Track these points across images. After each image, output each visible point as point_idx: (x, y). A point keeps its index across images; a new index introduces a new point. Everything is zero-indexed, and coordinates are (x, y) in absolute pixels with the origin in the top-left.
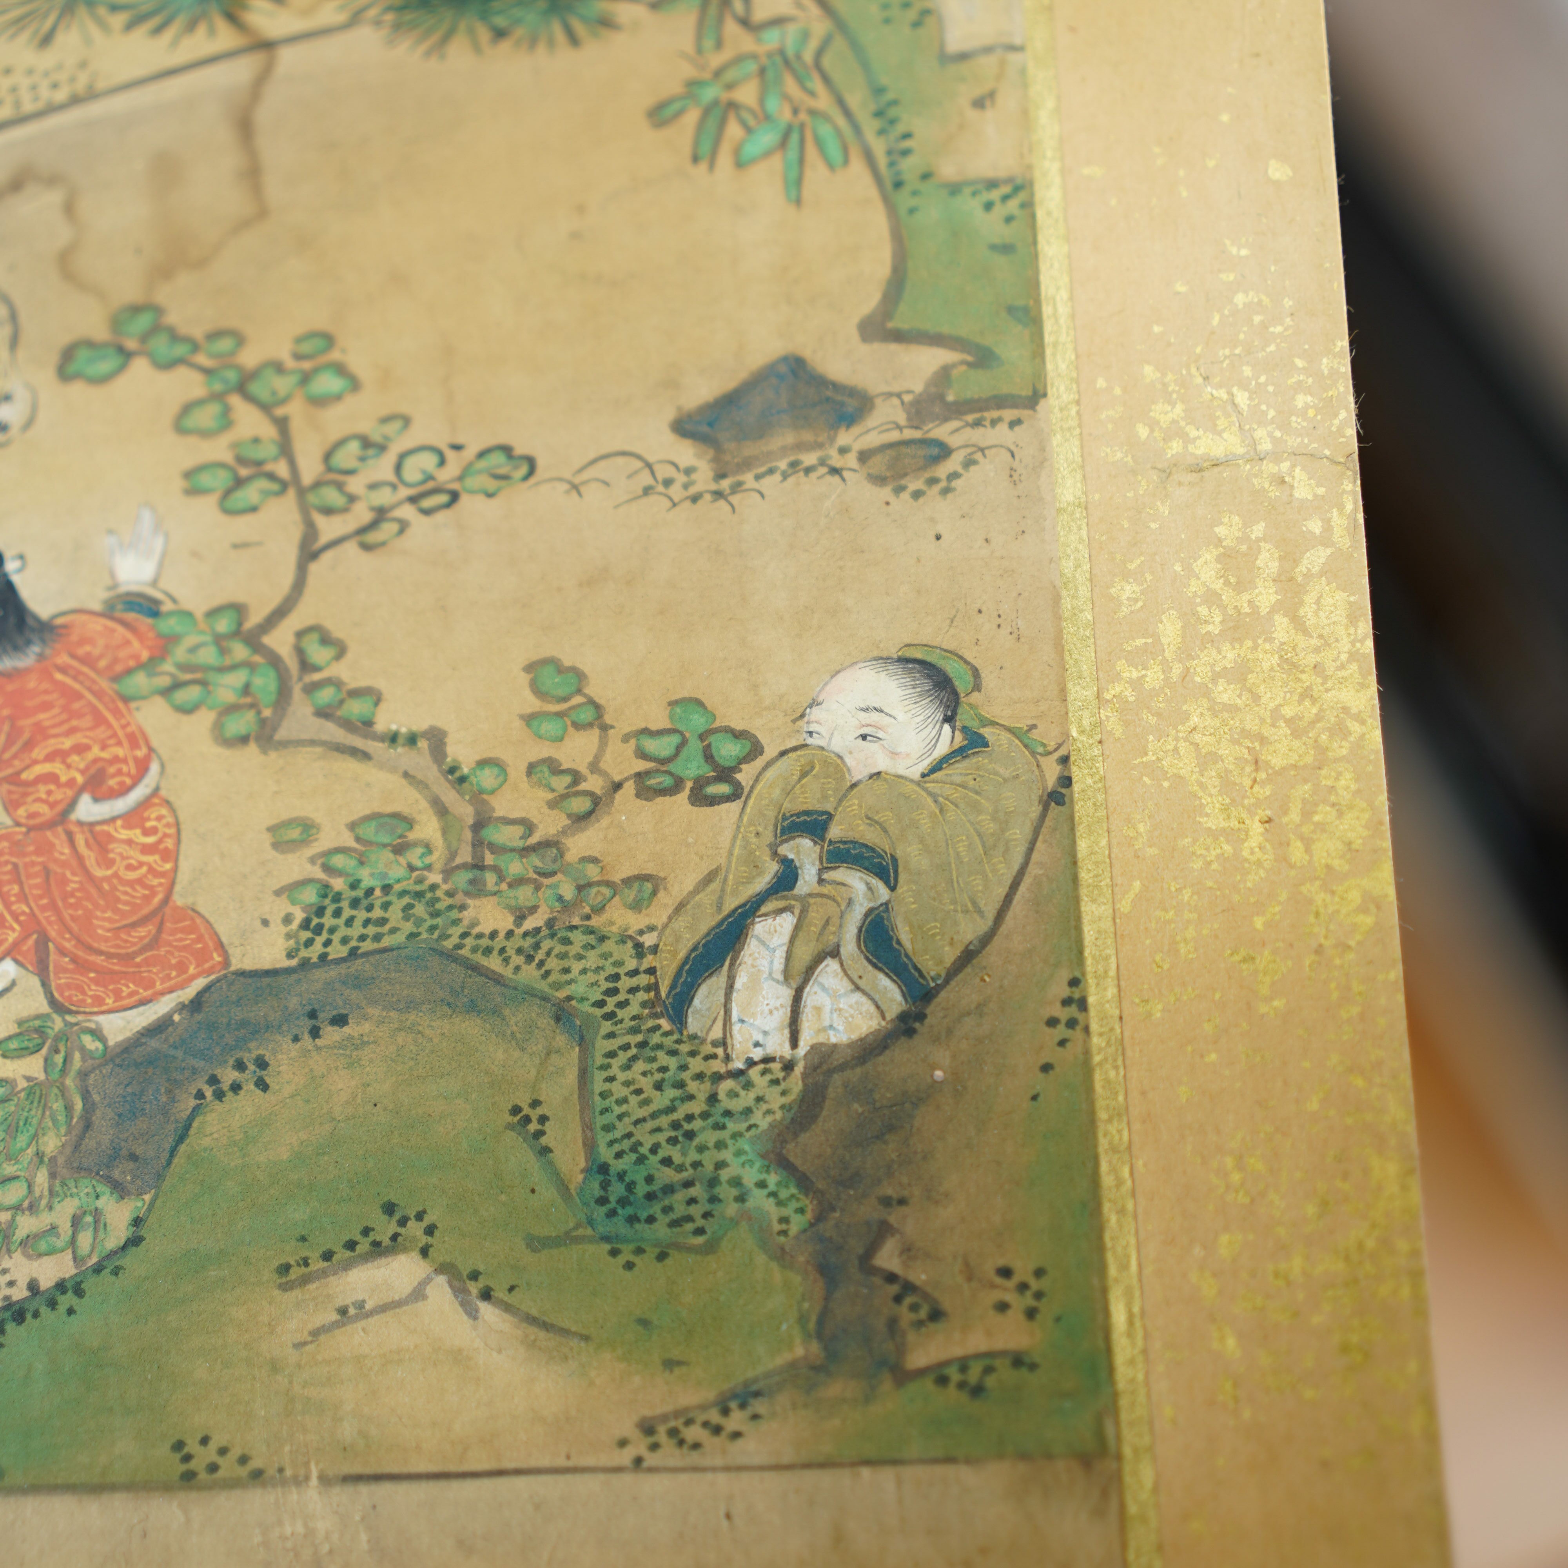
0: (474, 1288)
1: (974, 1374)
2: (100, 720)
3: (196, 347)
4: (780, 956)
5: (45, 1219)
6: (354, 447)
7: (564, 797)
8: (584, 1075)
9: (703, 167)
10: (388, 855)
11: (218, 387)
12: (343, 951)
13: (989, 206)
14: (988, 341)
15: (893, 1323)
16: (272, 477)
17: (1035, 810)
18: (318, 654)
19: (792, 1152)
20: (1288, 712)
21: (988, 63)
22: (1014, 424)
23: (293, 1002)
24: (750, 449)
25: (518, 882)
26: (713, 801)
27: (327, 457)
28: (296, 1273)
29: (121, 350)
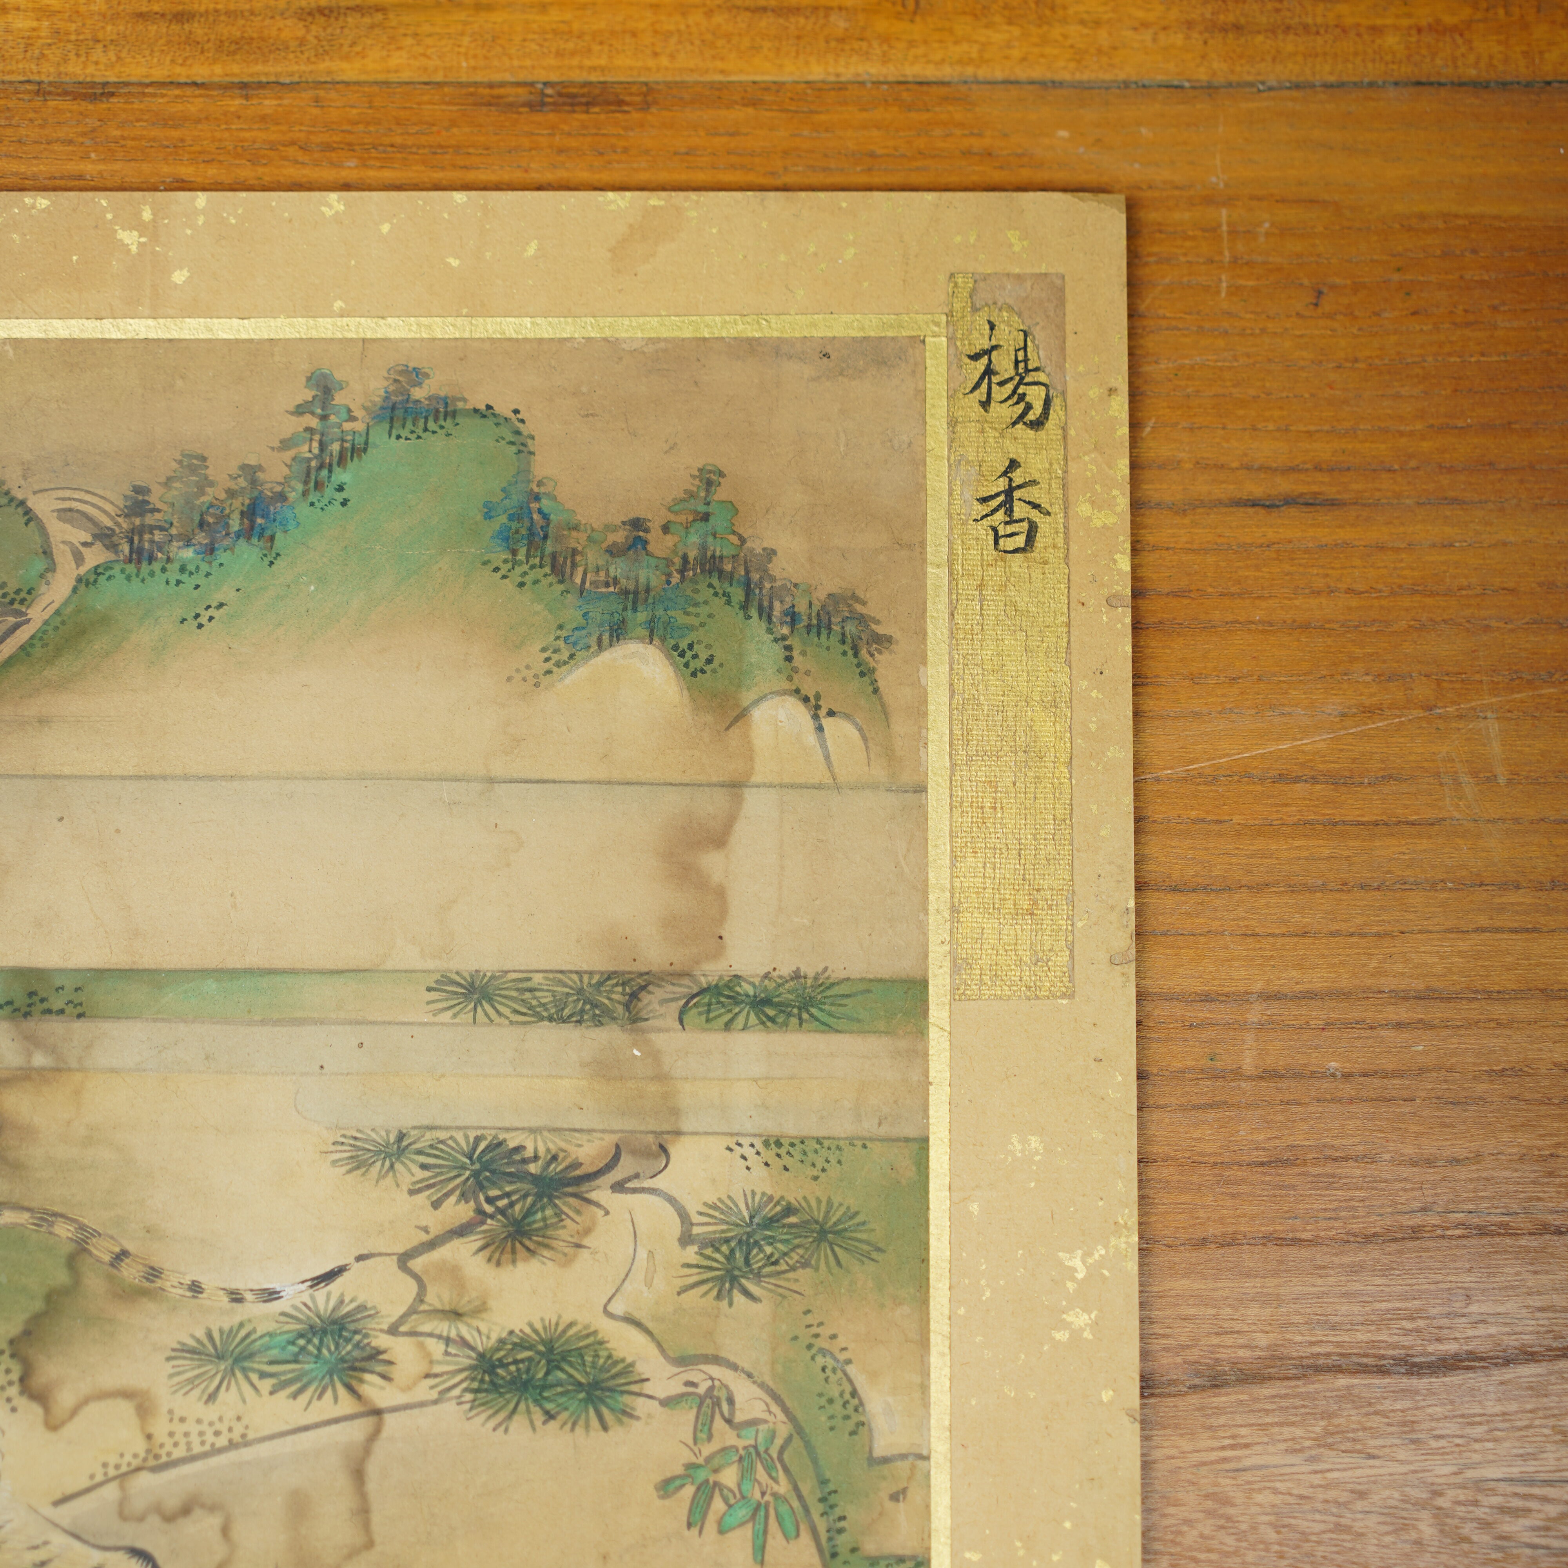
9: (695, 1531)
21: (903, 1467)
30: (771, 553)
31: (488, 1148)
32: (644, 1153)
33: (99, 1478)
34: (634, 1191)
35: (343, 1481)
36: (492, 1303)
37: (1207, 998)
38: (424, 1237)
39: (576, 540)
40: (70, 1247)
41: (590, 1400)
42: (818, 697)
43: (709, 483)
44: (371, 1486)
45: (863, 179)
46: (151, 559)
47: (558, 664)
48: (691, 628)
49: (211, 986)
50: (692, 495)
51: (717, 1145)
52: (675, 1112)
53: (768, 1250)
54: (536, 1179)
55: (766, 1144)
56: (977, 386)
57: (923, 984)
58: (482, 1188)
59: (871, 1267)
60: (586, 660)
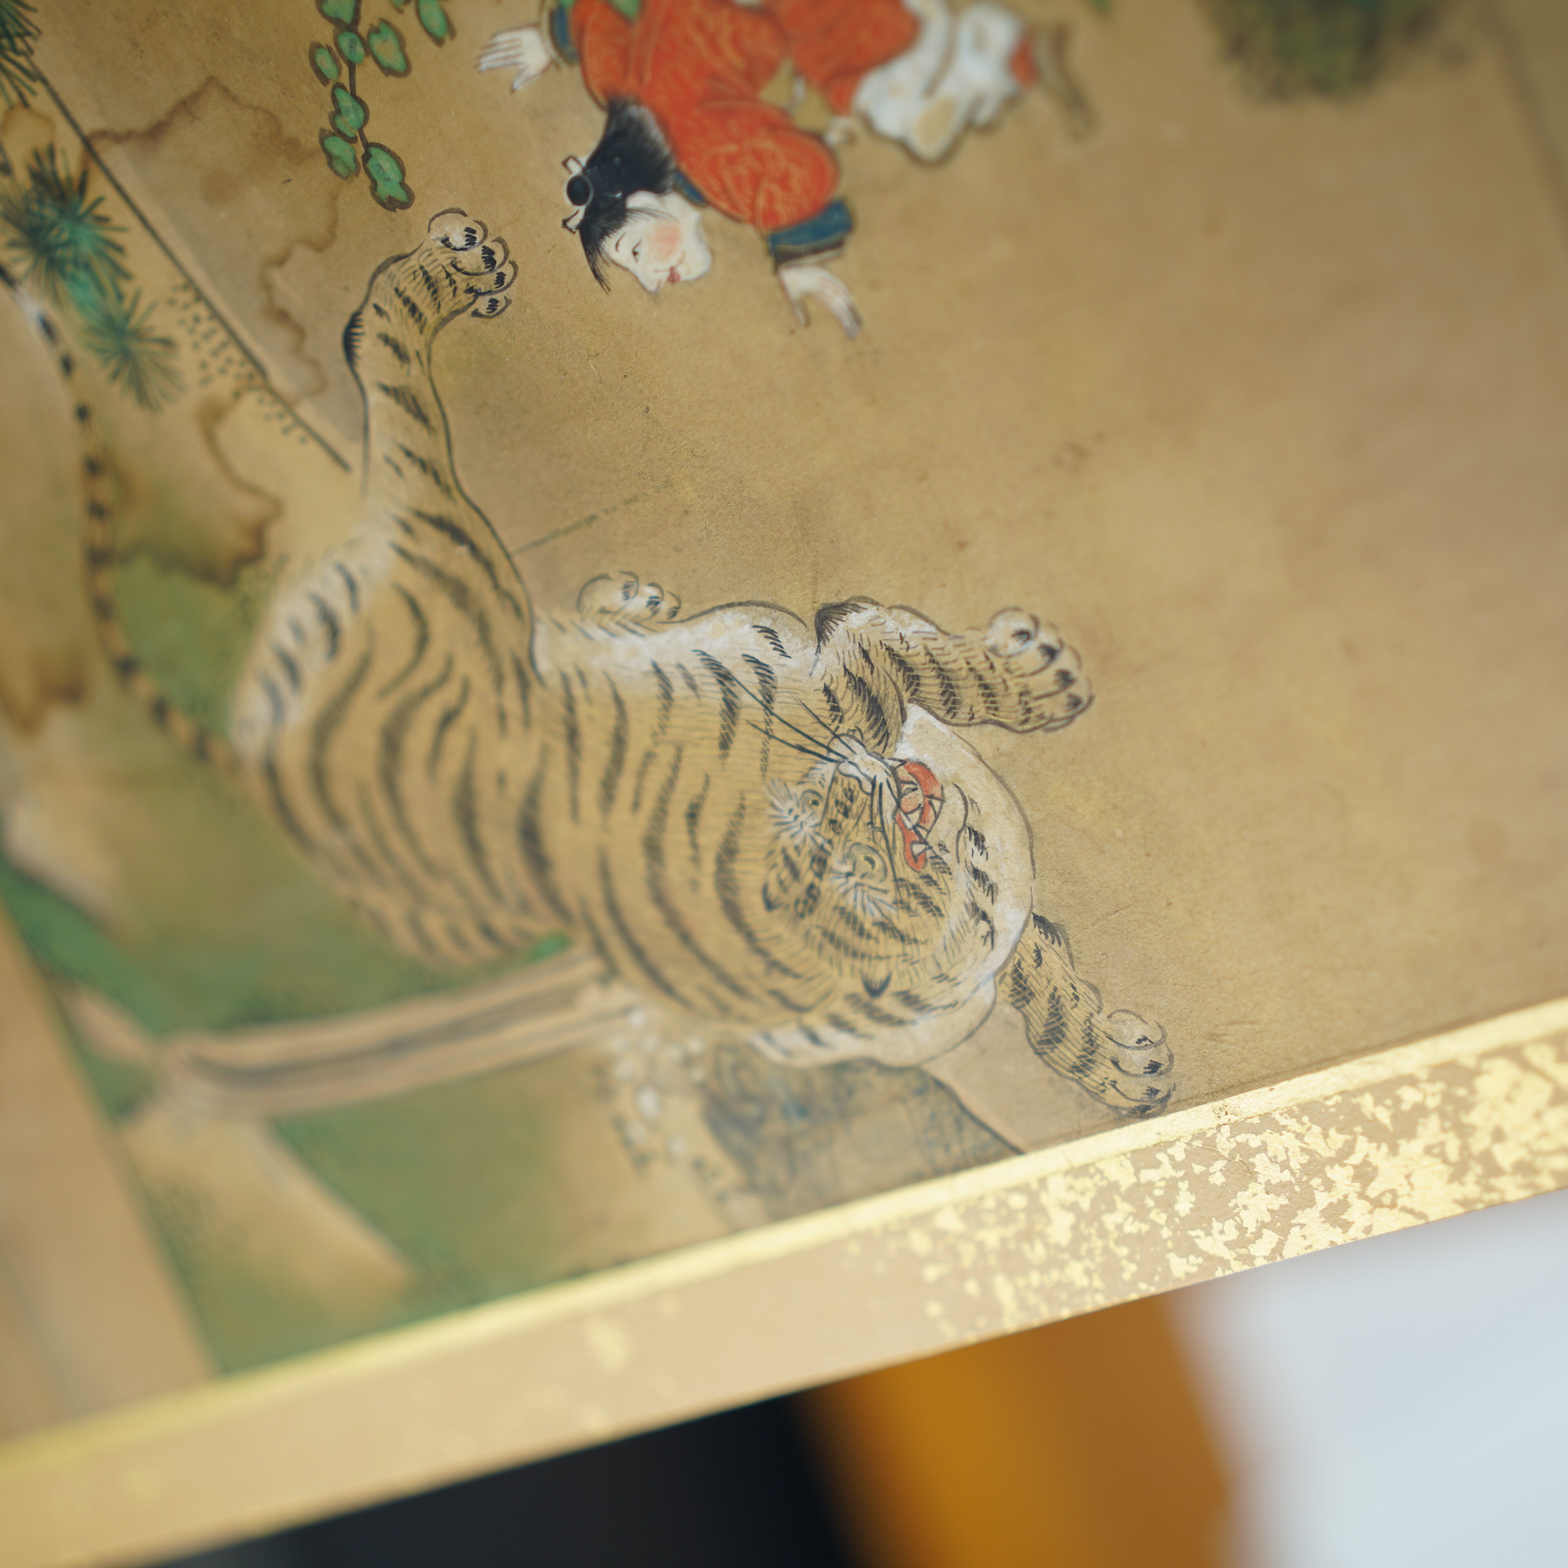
3: (338, 86)
11: (360, 50)
29: (367, 156)
33: (300, 432)
35: (169, 148)
44: (159, 111)
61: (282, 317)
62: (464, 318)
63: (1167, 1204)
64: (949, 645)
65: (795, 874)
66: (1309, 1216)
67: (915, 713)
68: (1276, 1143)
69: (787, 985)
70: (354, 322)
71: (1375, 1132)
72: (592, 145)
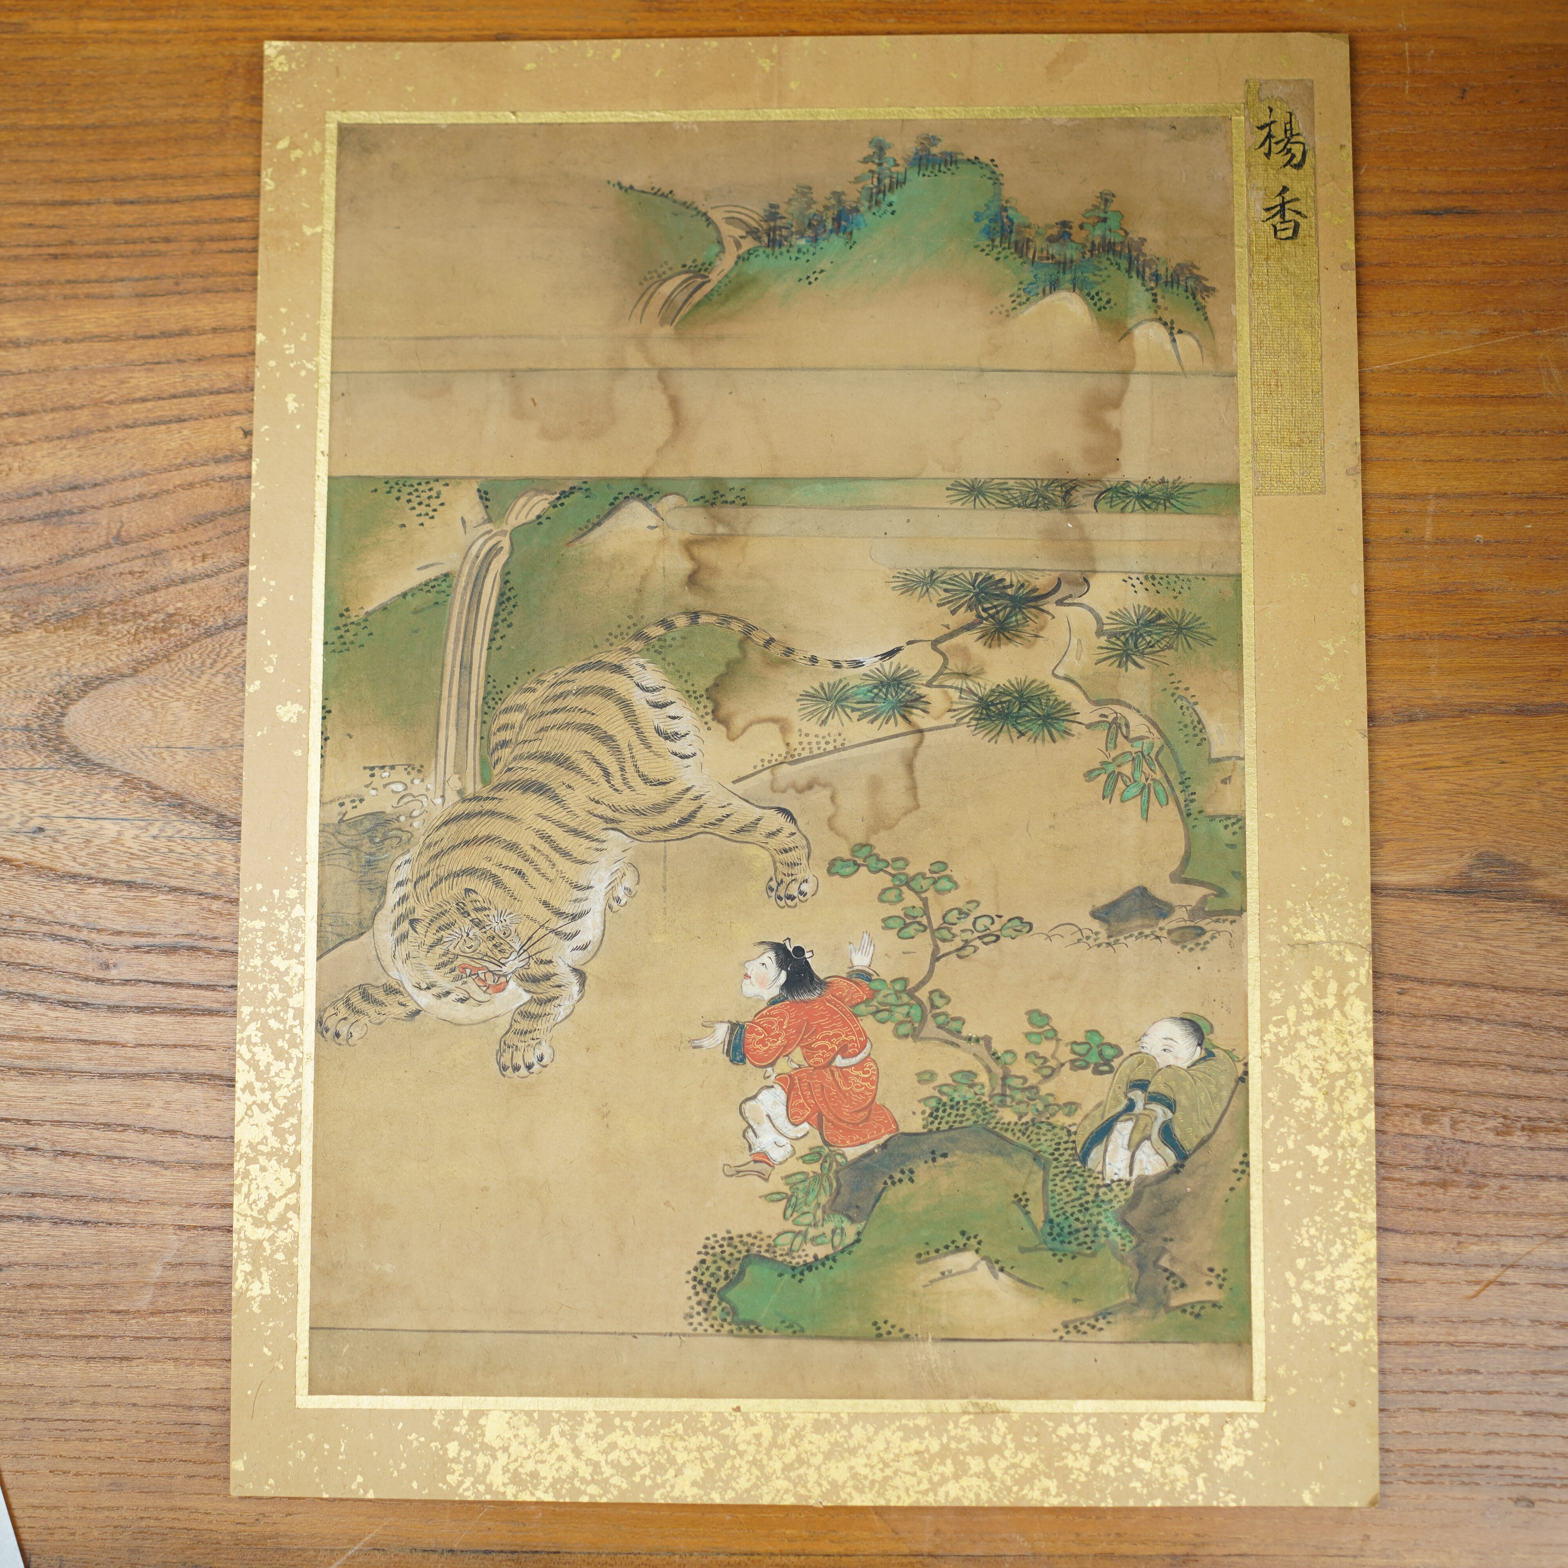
0: (997, 1267)
1: (1197, 1309)
2: (845, 1024)
3: (888, 865)
4: (1127, 1138)
5: (820, 1230)
6: (956, 912)
7: (1041, 1068)
8: (1045, 1183)
9: (1107, 800)
10: (966, 1088)
11: (897, 882)
12: (947, 1127)
13: (1226, 827)
14: (1223, 886)
15: (1165, 1289)
16: (920, 923)
17: (1233, 1084)
18: (938, 1001)
19: (1129, 1218)
20: (1337, 1050)
21: (1229, 764)
22: (1232, 922)
23: (925, 1147)
24: (1122, 926)
25: (1020, 1102)
26: (1102, 1073)
27: (944, 917)
28: (924, 1257)
29: (855, 863)
30: (1143, 240)
31: (984, 580)
32: (1074, 583)
33: (759, 768)
34: (1069, 605)
35: (901, 770)
36: (986, 669)
37: (1403, 497)
38: (947, 631)
39: (1028, 234)
40: (741, 636)
41: (1044, 724)
42: (1172, 322)
43: (1106, 201)
44: (917, 774)
45: (1193, 27)
46: (781, 245)
47: (1020, 304)
48: (1098, 283)
49: (820, 487)
50: (1096, 207)
51: (1117, 579)
52: (1092, 559)
53: (1148, 639)
54: (1012, 598)
55: (1146, 578)
56: (1263, 144)
57: (1237, 486)
58: (980, 603)
59: (1208, 648)
60: (1036, 302)
61: (810, 787)
62: (771, 873)
63: (275, 1016)
64: (549, 1025)
65: (477, 910)
66: (252, 1076)
67: (526, 997)
68: (288, 1075)
69: (429, 882)
70: (793, 820)
71: (280, 1119)
72: (813, 967)
